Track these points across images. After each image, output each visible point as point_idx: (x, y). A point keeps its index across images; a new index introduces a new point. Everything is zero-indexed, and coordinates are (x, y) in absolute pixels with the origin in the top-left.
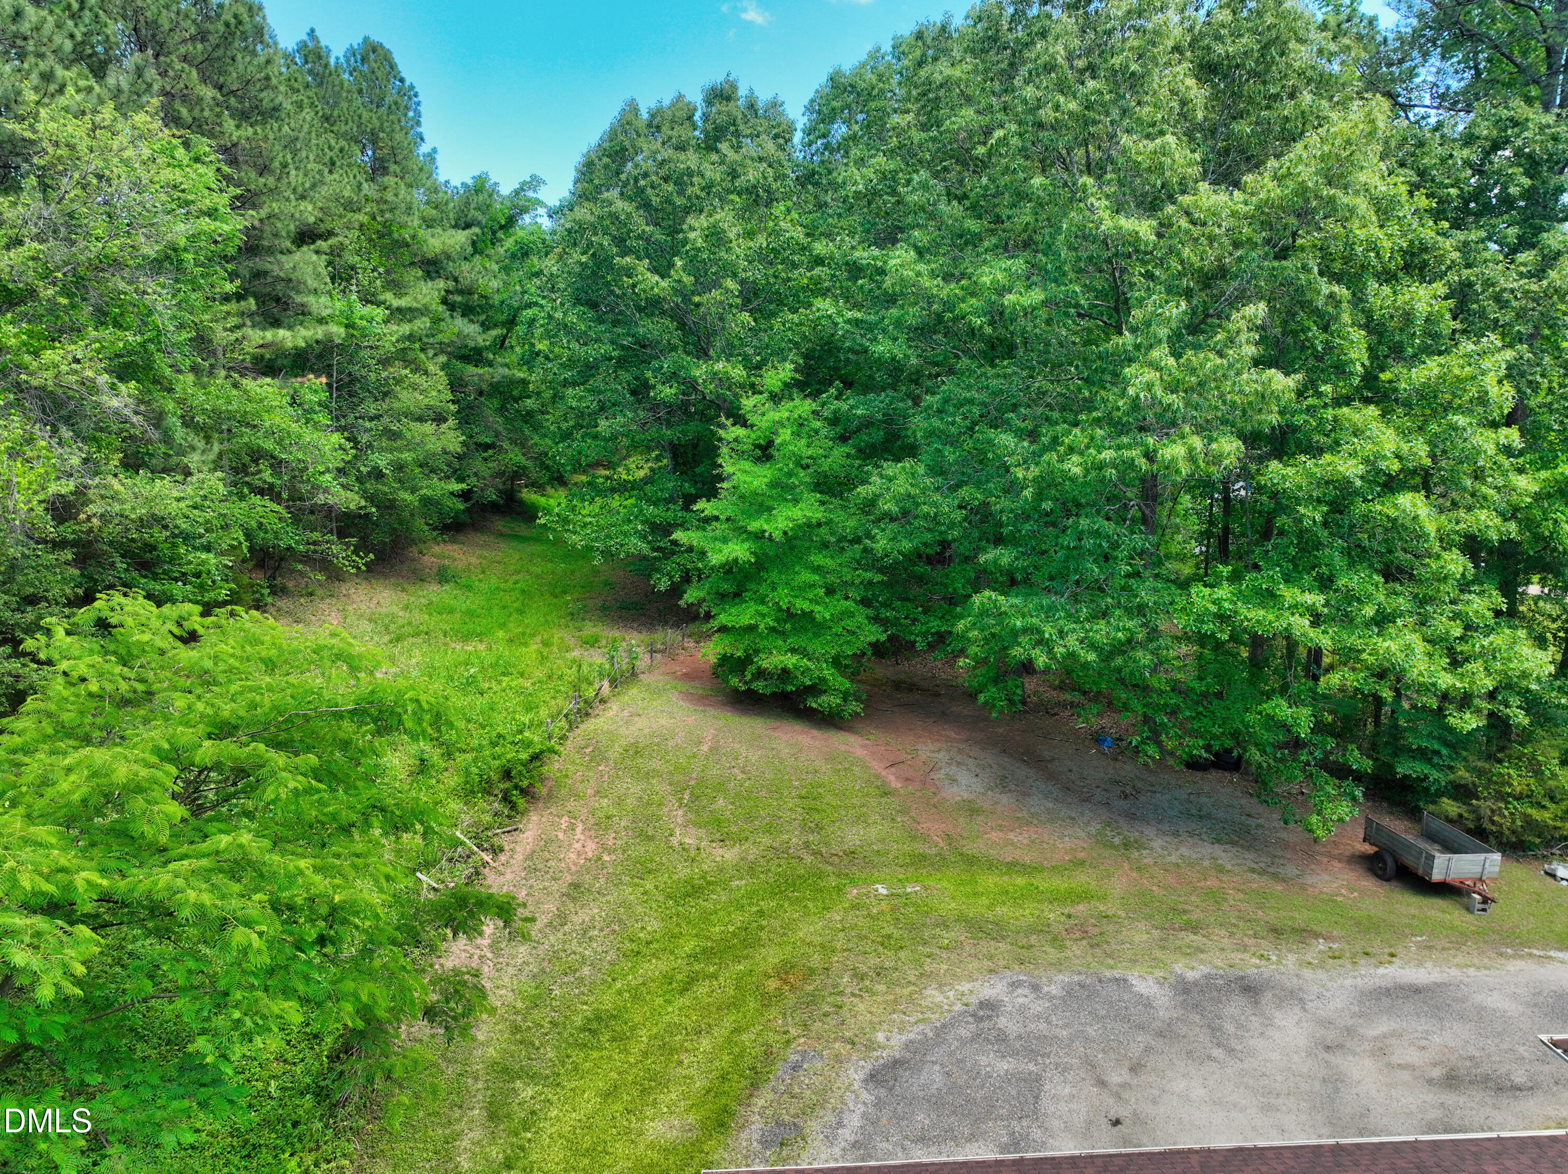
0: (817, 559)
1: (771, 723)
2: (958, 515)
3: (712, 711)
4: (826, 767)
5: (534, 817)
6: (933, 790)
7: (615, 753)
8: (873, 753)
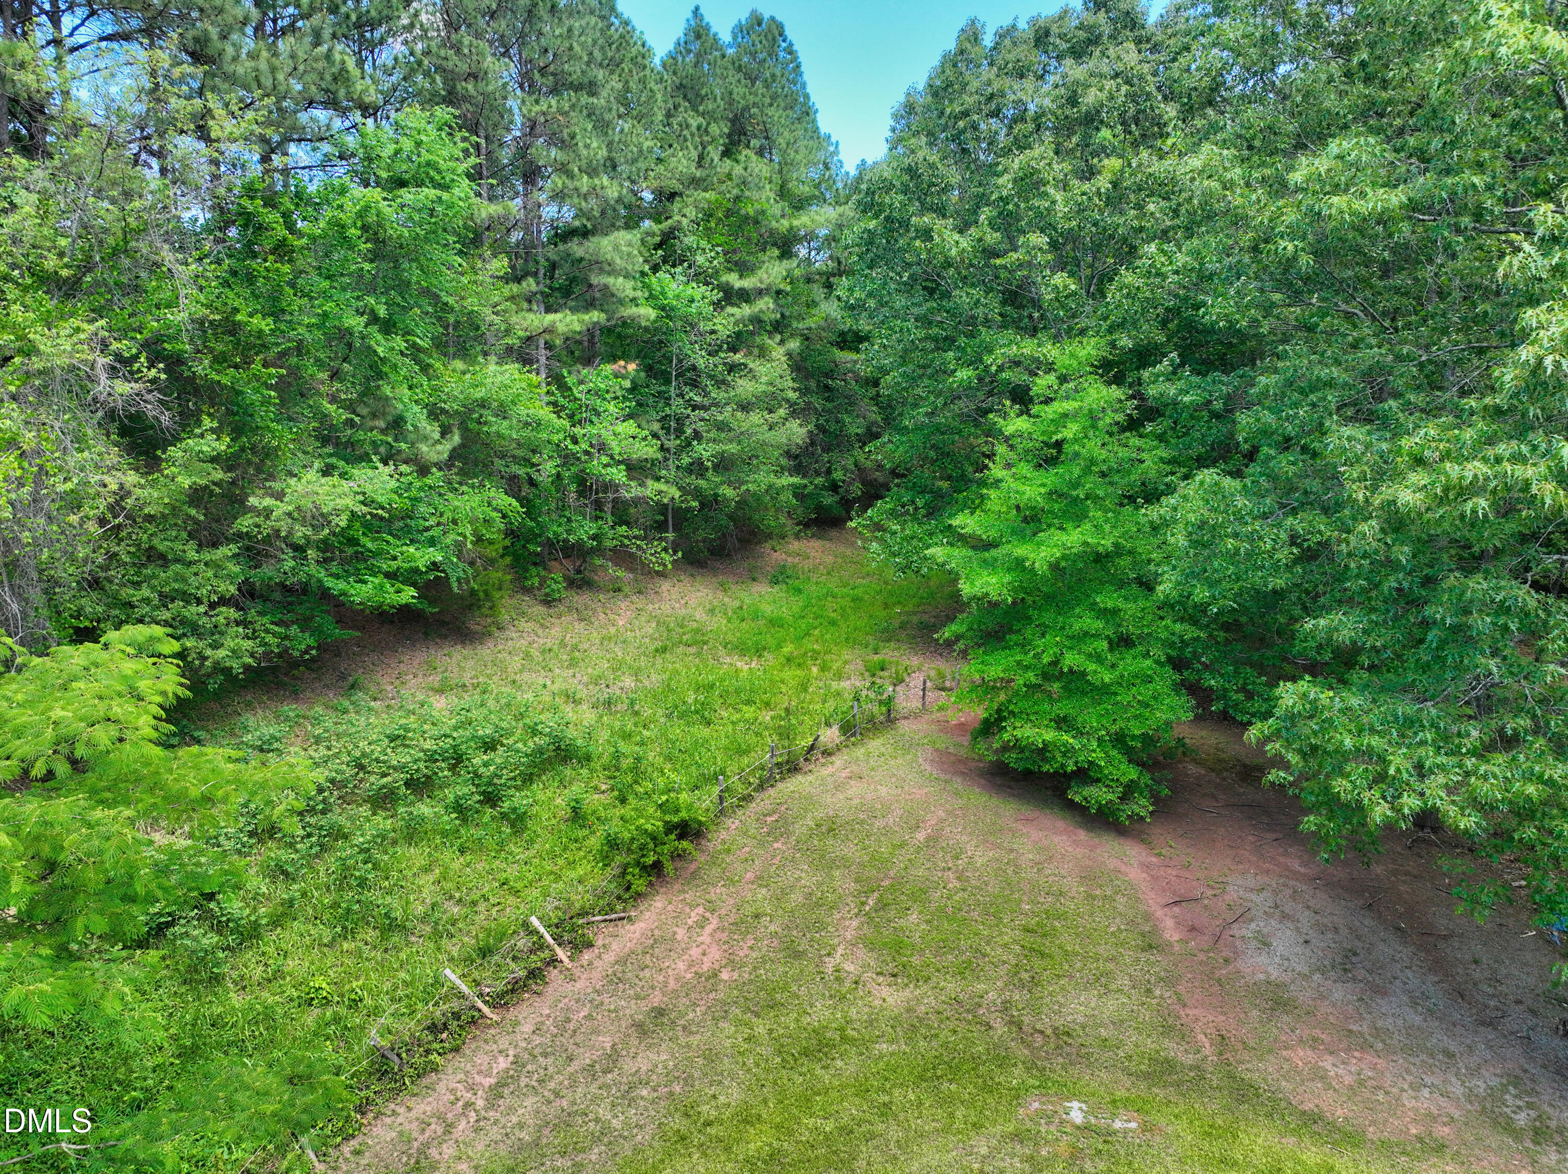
0: (1107, 599)
1: (1027, 811)
2: (1284, 555)
3: (958, 783)
4: (1077, 889)
5: (658, 902)
6: (1226, 953)
7: (800, 829)
8: (1155, 878)
